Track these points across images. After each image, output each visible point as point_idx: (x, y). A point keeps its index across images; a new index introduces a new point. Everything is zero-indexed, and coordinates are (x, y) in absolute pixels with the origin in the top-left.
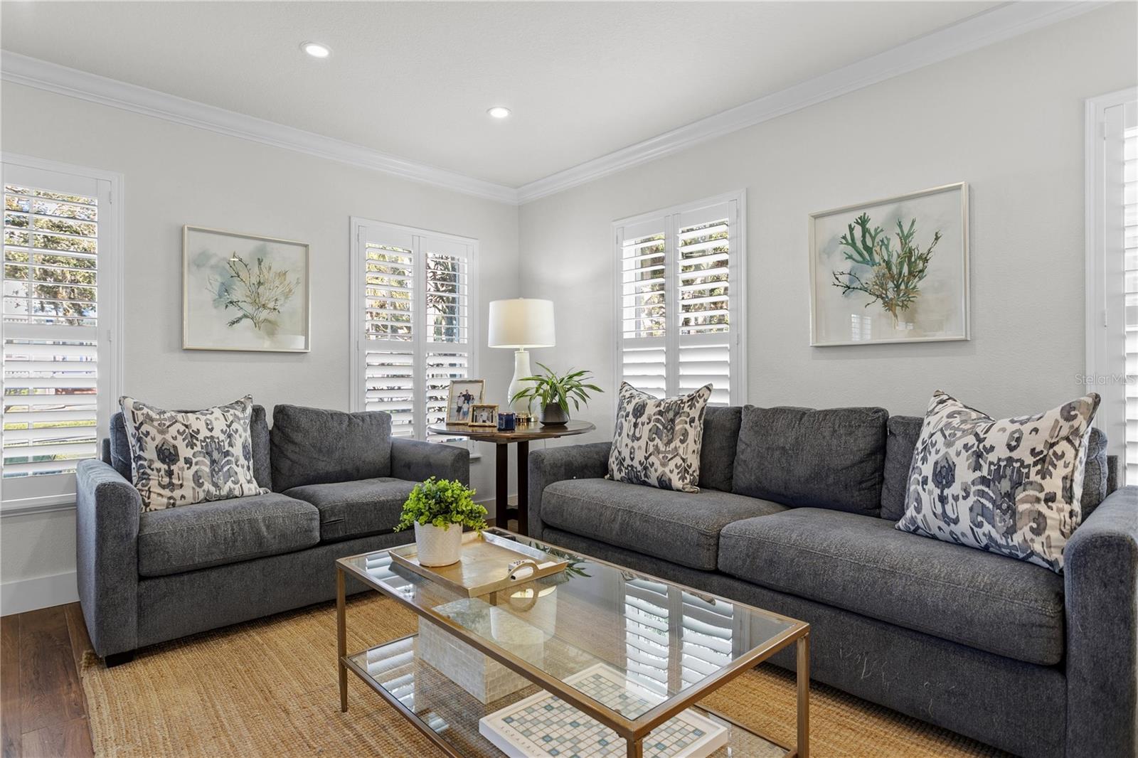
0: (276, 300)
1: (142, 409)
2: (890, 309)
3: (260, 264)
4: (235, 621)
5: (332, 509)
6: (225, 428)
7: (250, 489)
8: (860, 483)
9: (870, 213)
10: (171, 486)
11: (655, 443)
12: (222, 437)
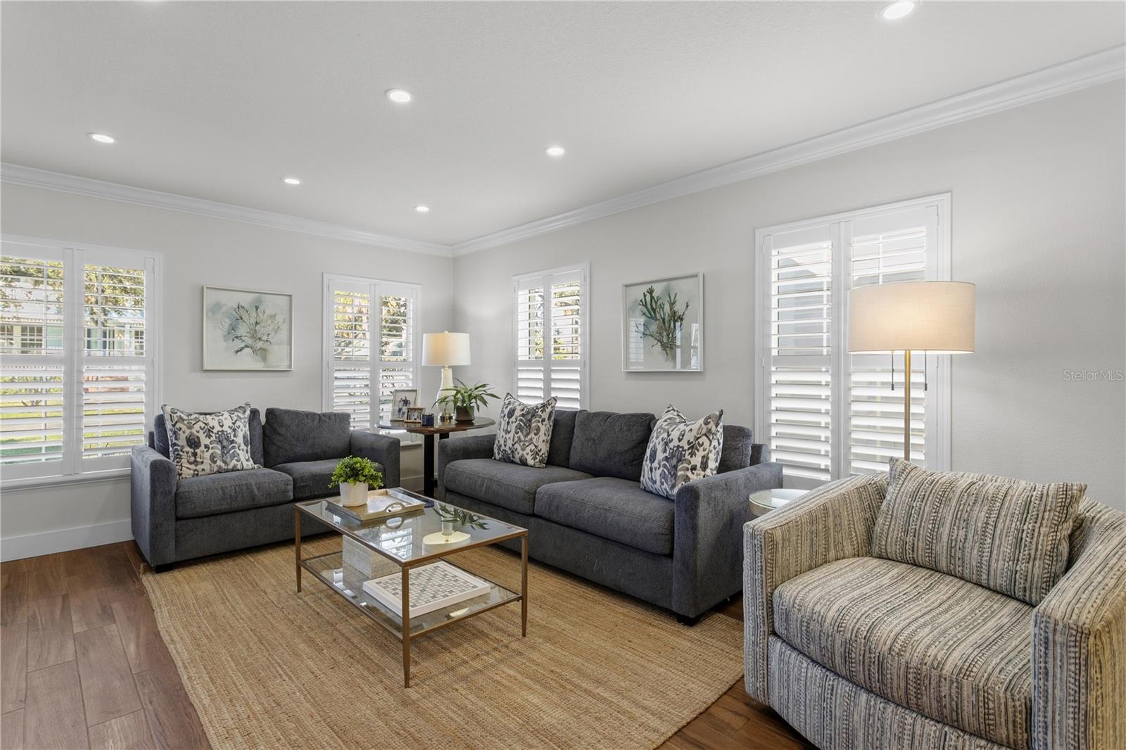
0: (269, 334)
1: (176, 413)
2: (664, 349)
3: (257, 310)
4: (237, 547)
5: (302, 478)
6: (231, 425)
7: (248, 465)
8: (633, 461)
9: (655, 286)
10: (196, 463)
11: (518, 435)
12: (229, 431)
